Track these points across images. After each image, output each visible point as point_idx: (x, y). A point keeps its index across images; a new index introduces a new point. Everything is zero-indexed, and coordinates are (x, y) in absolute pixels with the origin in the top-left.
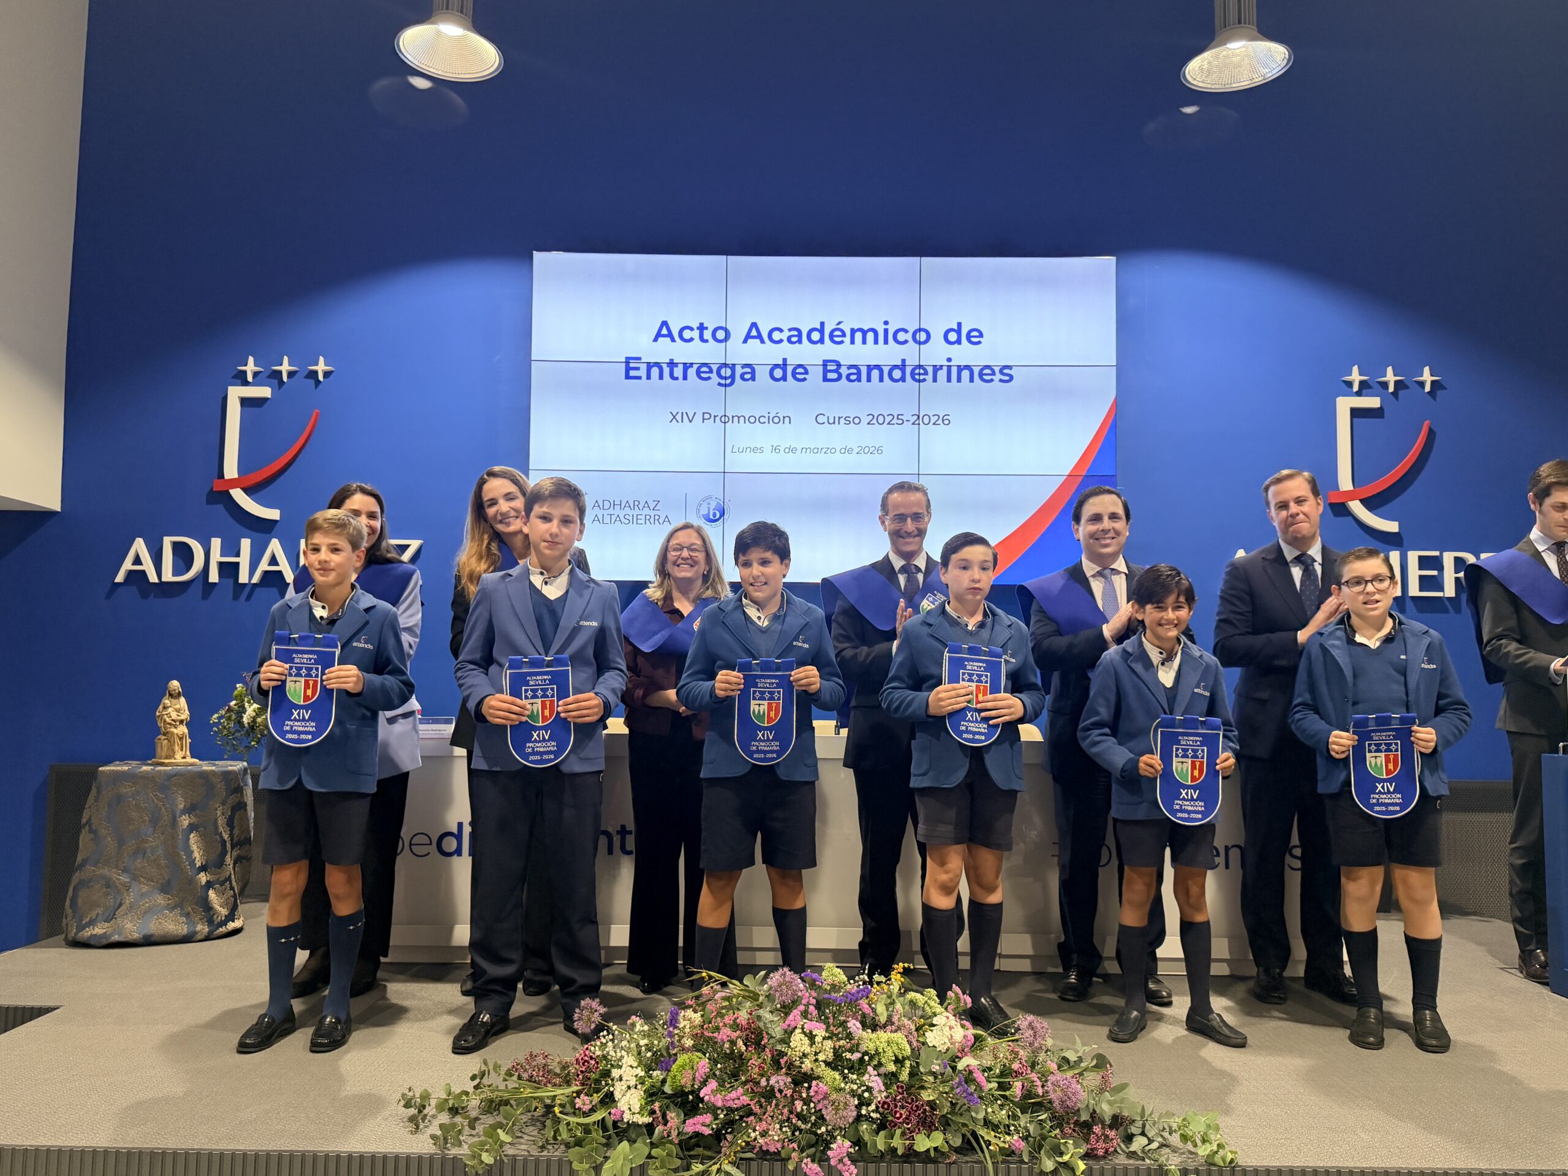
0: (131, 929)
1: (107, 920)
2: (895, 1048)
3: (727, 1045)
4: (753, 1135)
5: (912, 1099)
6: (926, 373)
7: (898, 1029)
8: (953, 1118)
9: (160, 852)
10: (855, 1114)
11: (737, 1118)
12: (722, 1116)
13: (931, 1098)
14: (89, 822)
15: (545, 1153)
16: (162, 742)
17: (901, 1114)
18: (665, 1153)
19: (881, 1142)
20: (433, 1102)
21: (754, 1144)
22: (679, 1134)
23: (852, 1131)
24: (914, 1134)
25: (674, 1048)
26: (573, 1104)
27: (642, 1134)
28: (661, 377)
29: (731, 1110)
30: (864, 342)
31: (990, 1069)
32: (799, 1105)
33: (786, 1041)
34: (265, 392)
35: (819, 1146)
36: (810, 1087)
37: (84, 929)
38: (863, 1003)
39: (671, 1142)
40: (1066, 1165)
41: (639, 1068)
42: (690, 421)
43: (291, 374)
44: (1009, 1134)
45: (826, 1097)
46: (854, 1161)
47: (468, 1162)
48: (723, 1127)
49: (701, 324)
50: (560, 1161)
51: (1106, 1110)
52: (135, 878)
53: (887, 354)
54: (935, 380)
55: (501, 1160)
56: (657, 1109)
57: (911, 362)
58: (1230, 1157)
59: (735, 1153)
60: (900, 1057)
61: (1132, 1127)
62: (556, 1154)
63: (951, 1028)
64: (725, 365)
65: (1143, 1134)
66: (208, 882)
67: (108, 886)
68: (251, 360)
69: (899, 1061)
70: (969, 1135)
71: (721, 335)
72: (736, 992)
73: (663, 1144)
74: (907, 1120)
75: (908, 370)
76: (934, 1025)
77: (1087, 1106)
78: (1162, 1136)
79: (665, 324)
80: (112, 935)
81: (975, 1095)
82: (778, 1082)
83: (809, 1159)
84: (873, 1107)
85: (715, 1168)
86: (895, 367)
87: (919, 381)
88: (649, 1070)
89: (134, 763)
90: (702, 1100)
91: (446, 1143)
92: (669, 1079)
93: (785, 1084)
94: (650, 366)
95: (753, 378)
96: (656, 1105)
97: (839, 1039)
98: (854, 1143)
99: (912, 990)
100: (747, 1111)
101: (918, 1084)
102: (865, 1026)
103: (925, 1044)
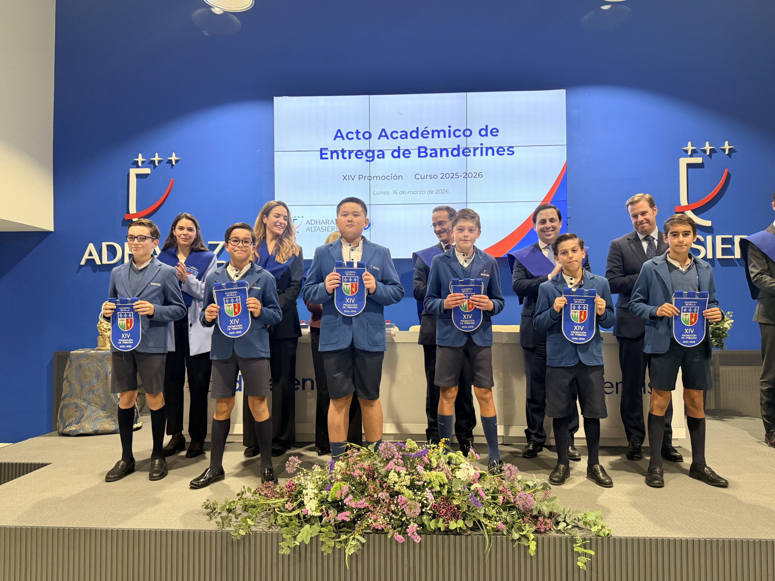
0: (88, 427)
1: (77, 424)
2: (439, 479)
3: (358, 478)
4: (370, 521)
5: (449, 504)
7: (442, 470)
8: (469, 513)
9: (101, 391)
10: (420, 511)
11: (363, 513)
12: (355, 512)
13: (457, 504)
14: (67, 377)
15: (271, 530)
16: (100, 339)
17: (443, 512)
18: (327, 530)
19: (432, 525)
20: (219, 506)
21: (370, 525)
22: (335, 521)
23: (419, 520)
24: (449, 521)
25: (332, 479)
26: (284, 507)
27: (316, 521)
29: (360, 509)
30: (439, 137)
31: (488, 490)
32: (393, 507)
33: (387, 476)
34: (147, 171)
35: (403, 526)
36: (398, 498)
37: (66, 427)
38: (426, 459)
39: (331, 525)
40: (525, 536)
41: (316, 489)
43: (159, 162)
44: (496, 521)
45: (405, 503)
46: (419, 535)
47: (233, 534)
48: (356, 517)
50: (277, 534)
51: (546, 510)
52: (89, 403)
53: (450, 143)
55: (250, 534)
56: (324, 509)
57: (462, 146)
58: (607, 532)
59: (362, 530)
60: (442, 483)
61: (559, 518)
62: (276, 530)
63: (468, 469)
64: (369, 151)
65: (565, 521)
67: (77, 407)
68: (140, 155)
69: (442, 486)
70: (476, 522)
71: (367, 135)
72: (363, 452)
73: (327, 526)
74: (446, 514)
76: (460, 468)
77: (536, 508)
78: (574, 522)
80: (79, 430)
81: (479, 502)
82: (382, 496)
83: (397, 533)
84: (428, 508)
85: (352, 537)
86: (454, 149)
87: (467, 156)
88: (321, 490)
89: (87, 349)
90: (345, 505)
91: (224, 525)
92: (330, 495)
93: (386, 496)
94: (332, 152)
96: (324, 507)
97: (414, 475)
98: (419, 526)
99: (450, 451)
100: (367, 510)
101: (451, 497)
102: (426, 468)
103: (455, 477)
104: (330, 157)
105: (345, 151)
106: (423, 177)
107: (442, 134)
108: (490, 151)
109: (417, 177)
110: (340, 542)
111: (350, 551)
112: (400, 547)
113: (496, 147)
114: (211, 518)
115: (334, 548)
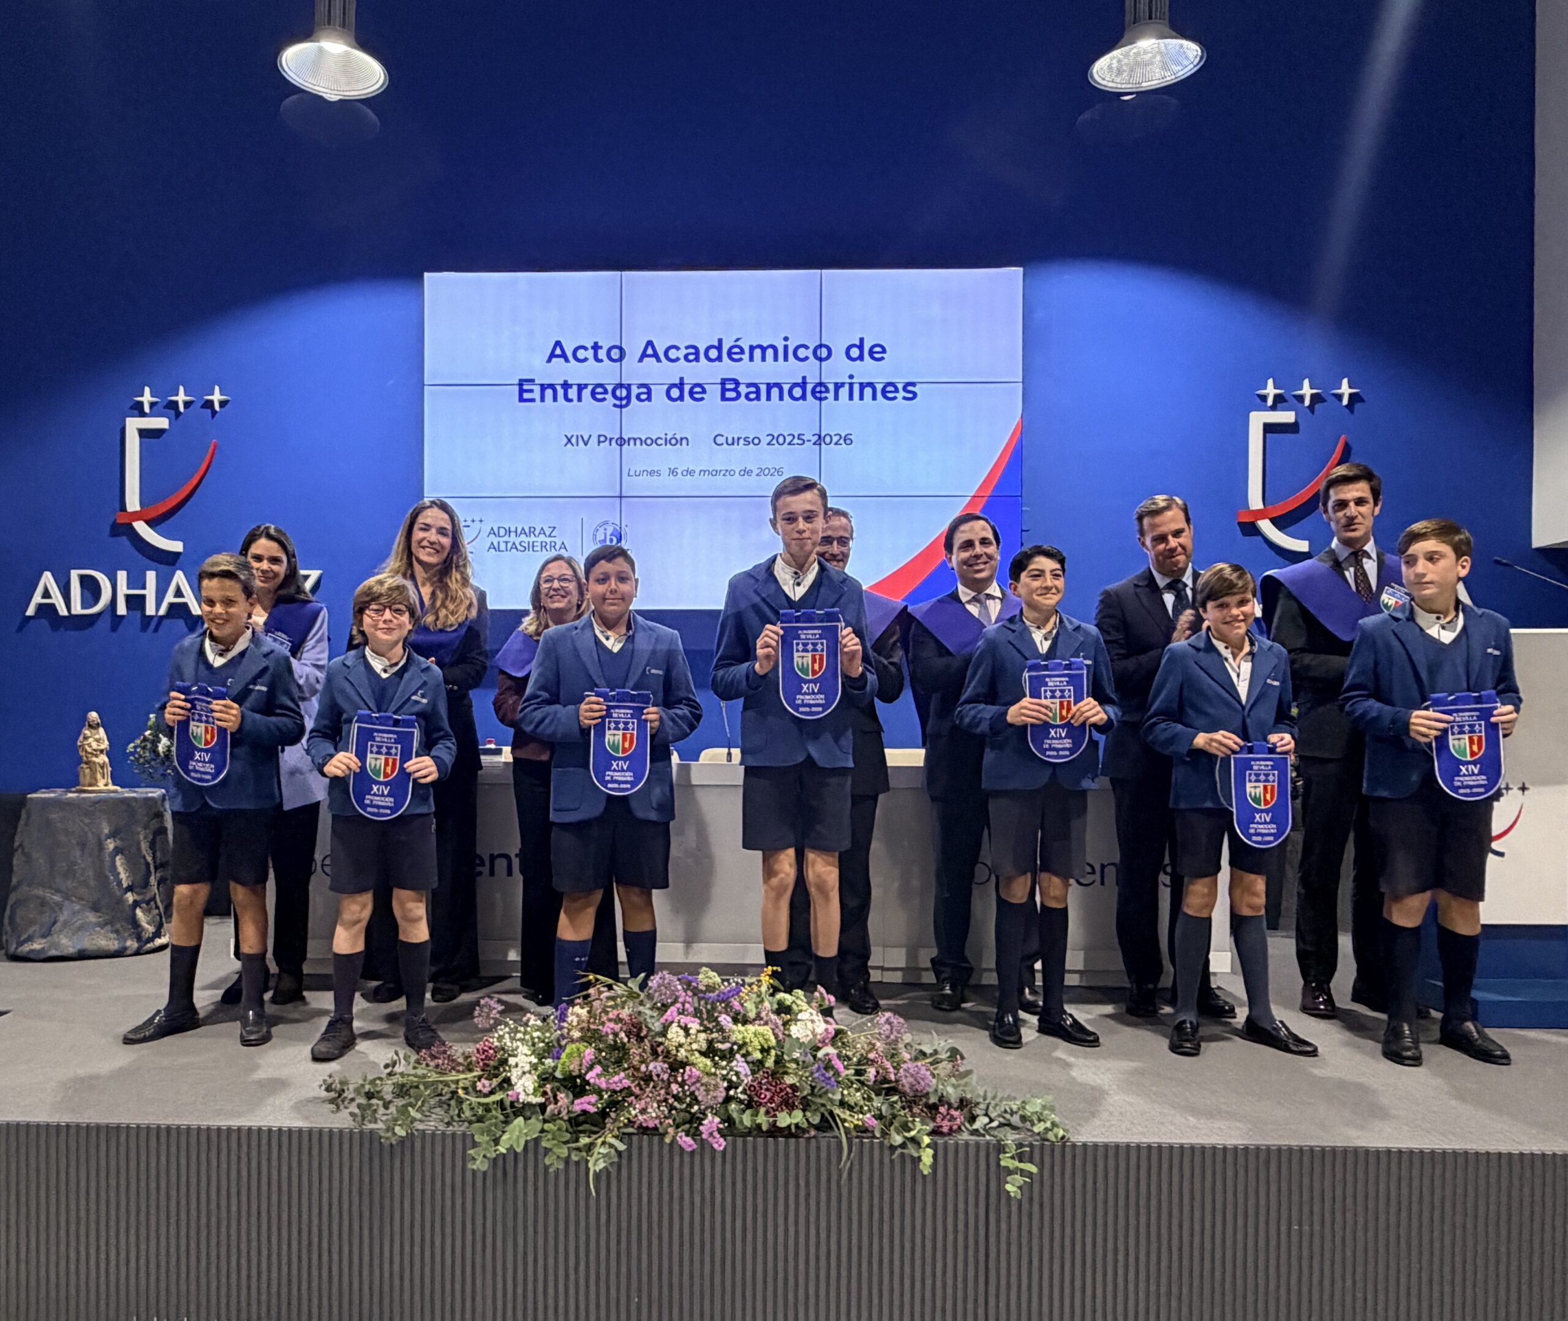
0: (67, 944)
1: (44, 937)
2: (761, 1039)
3: (611, 1037)
4: (633, 1113)
5: (777, 1082)
6: (827, 391)
7: (766, 1023)
8: (813, 1099)
10: (724, 1094)
11: (620, 1098)
12: (606, 1097)
13: (793, 1081)
15: (451, 1128)
16: (85, 769)
17: (766, 1096)
18: (555, 1128)
19: (747, 1119)
20: (351, 1087)
21: (634, 1120)
22: (569, 1112)
23: (722, 1111)
24: (777, 1112)
25: (563, 1039)
26: (475, 1087)
27: (536, 1111)
28: (555, 399)
29: (614, 1092)
30: (763, 359)
31: (849, 1058)
32: (675, 1088)
33: (664, 1033)
35: (692, 1123)
36: (683, 1074)
37: (23, 944)
38: (735, 1003)
39: (561, 1119)
40: (913, 1139)
41: (533, 1056)
42: (586, 444)
43: (187, 404)
44: (862, 1112)
45: (698, 1080)
46: (723, 1136)
47: (383, 1134)
48: (608, 1107)
49: (596, 344)
50: (464, 1135)
51: (953, 1093)
52: (67, 897)
53: (787, 372)
54: (836, 398)
55: (412, 1134)
56: (549, 1090)
57: (812, 381)
58: (1061, 1133)
59: (618, 1127)
60: (766, 1046)
61: (977, 1109)
62: (460, 1128)
63: (814, 1022)
64: (621, 386)
65: (986, 1115)
66: (135, 901)
67: (43, 904)
68: (147, 390)
69: (765, 1051)
70: (827, 1114)
71: (615, 354)
72: (620, 992)
73: (555, 1120)
74: (771, 1100)
75: (809, 387)
76: (798, 1020)
77: (936, 1090)
78: (1003, 1117)
79: (558, 344)
80: (50, 950)
81: (833, 1080)
82: (655, 1068)
84: (740, 1089)
85: (600, 1141)
86: (795, 385)
87: (820, 399)
88: (542, 1058)
89: (59, 790)
90: (588, 1083)
91: (364, 1119)
92: (560, 1066)
93: (662, 1069)
94: (543, 388)
95: (649, 399)
96: (548, 1087)
97: (712, 1032)
98: (723, 1121)
99: (780, 991)
100: (628, 1092)
101: (781, 1071)
102: (735, 1021)
103: (789, 1036)
104: (538, 398)
105: (570, 386)
106: (730, 441)
107: (770, 352)
108: (868, 391)
109: (720, 440)
110: (578, 1149)
111: (597, 1164)
112: (687, 1159)
113: (880, 381)
114: (338, 1108)
115: (567, 1161)
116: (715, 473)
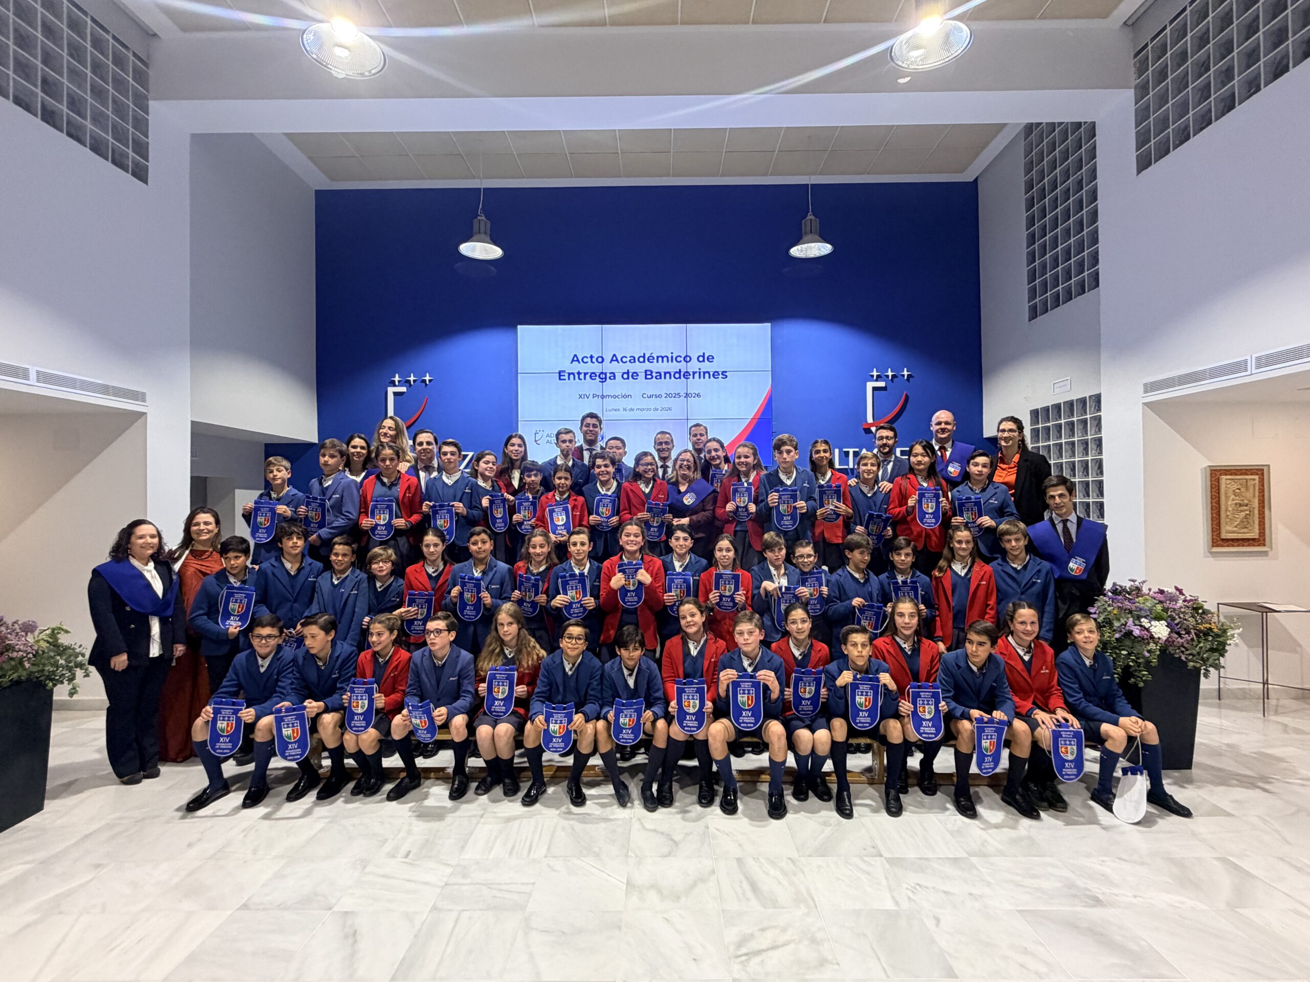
6: (690, 375)
28: (574, 379)
34: (404, 389)
42: (588, 398)
43: (414, 381)
49: (591, 355)
53: (673, 367)
54: (693, 378)
57: (683, 371)
64: (602, 373)
68: (397, 375)
71: (600, 360)
75: (682, 374)
79: (575, 356)
86: (676, 373)
87: (687, 378)
94: (569, 374)
95: (614, 379)
104: (567, 378)
105: (581, 373)
106: (649, 397)
107: (665, 359)
108: (707, 375)
109: (645, 396)
113: (712, 370)
116: (642, 410)
